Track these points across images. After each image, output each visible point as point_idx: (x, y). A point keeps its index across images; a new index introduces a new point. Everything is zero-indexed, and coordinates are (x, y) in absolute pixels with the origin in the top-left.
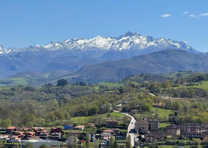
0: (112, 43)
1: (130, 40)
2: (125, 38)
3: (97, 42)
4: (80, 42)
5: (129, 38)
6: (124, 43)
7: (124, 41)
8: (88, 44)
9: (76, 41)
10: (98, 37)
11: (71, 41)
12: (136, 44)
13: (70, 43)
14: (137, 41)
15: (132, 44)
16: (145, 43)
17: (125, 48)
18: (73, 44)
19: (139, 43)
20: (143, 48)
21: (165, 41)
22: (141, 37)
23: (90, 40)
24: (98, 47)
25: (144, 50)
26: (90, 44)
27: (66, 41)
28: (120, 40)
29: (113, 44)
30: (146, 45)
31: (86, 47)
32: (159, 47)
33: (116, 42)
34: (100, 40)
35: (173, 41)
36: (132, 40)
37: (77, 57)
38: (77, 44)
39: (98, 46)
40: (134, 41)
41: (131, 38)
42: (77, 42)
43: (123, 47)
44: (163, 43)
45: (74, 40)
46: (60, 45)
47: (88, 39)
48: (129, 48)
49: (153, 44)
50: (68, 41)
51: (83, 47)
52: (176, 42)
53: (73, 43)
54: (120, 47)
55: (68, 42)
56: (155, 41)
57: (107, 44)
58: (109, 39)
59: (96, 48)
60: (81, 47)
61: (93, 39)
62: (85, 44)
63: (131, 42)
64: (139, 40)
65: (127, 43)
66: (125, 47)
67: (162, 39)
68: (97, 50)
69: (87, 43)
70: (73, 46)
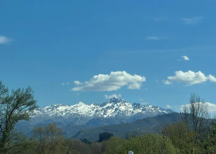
0: (95, 109)
1: (115, 107)
2: (110, 105)
3: (79, 108)
4: (61, 108)
5: (114, 104)
6: (108, 110)
7: (108, 108)
8: (69, 111)
9: (56, 107)
10: (80, 103)
11: (51, 107)
12: (122, 111)
13: (50, 110)
14: (123, 108)
15: (118, 111)
16: (132, 110)
17: (110, 116)
18: (53, 111)
19: (125, 110)
20: (130, 115)
21: (153, 108)
22: (127, 104)
23: (72, 106)
24: (81, 114)
25: (131, 117)
26: (71, 111)
27: (45, 108)
28: (104, 107)
29: (97, 111)
30: (132, 113)
31: (67, 114)
32: (148, 114)
33: (100, 108)
34: (82, 107)
35: (160, 109)
36: (117, 107)
37: (62, 124)
38: (58, 111)
39: (81, 112)
40: (120, 107)
41: (116, 105)
42: (58, 108)
43: (108, 114)
44: (151, 110)
45: (55, 107)
46: (39, 112)
47: (70, 106)
48: (114, 115)
49: (140, 111)
50: (48, 107)
51: (64, 114)
52: (164, 110)
53: (53, 109)
54: (104, 114)
55: (48, 109)
56: (142, 108)
57: (90, 111)
58: (92, 105)
59: (79, 115)
60: (62, 114)
61: (75, 105)
62: (66, 110)
63: (116, 109)
64: (125, 107)
65: (112, 110)
66: (110, 114)
67: (151, 106)
68: (80, 118)
69: (68, 109)
70: (53, 113)
